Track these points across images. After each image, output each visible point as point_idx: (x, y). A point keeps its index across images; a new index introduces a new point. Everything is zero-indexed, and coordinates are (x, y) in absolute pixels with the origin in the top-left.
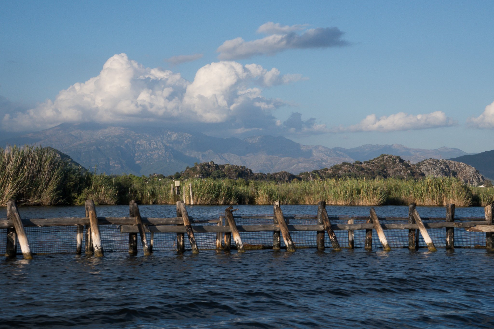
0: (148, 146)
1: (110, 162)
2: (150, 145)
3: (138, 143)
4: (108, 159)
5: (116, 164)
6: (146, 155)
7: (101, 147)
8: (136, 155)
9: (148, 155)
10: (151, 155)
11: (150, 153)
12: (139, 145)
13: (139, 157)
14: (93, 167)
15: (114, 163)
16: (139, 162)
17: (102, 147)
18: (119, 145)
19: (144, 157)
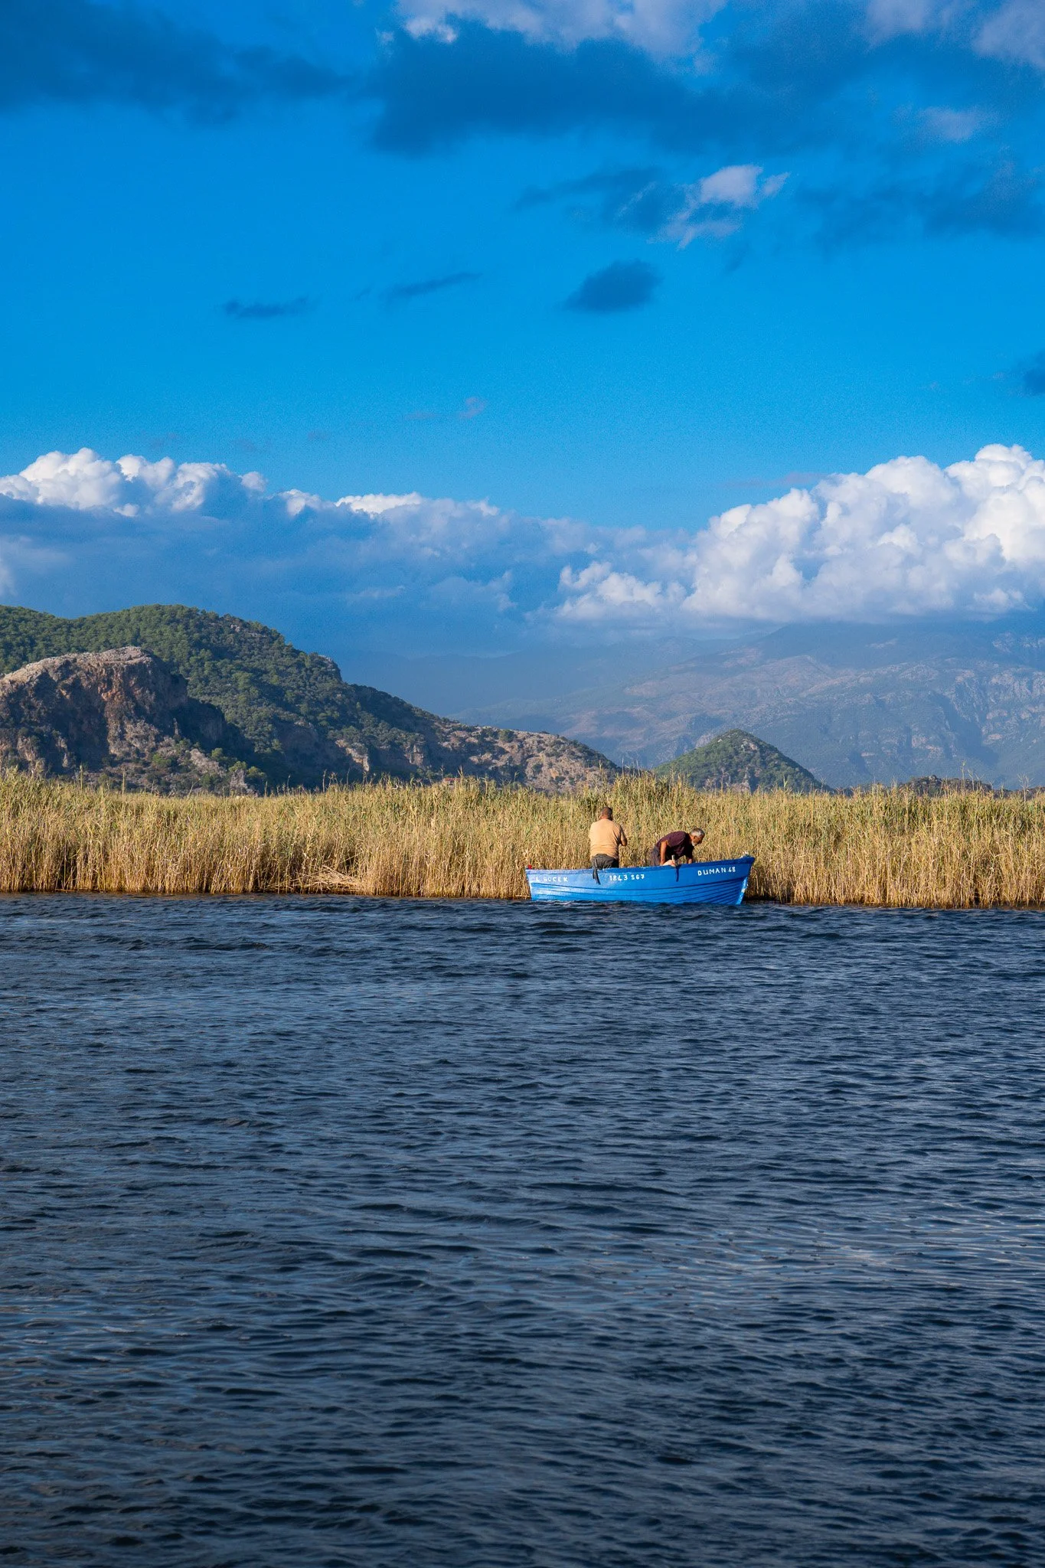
0: (1025, 689)
1: (914, 738)
2: (1030, 688)
3: (994, 680)
4: (908, 730)
5: (929, 743)
6: (1020, 718)
7: (888, 697)
8: (990, 716)
9: (1023, 717)
10: (1034, 715)
11: (1030, 712)
12: (997, 687)
13: (998, 724)
14: (864, 755)
15: (924, 740)
16: (998, 737)
17: (889, 695)
18: (938, 690)
19: (1013, 721)
